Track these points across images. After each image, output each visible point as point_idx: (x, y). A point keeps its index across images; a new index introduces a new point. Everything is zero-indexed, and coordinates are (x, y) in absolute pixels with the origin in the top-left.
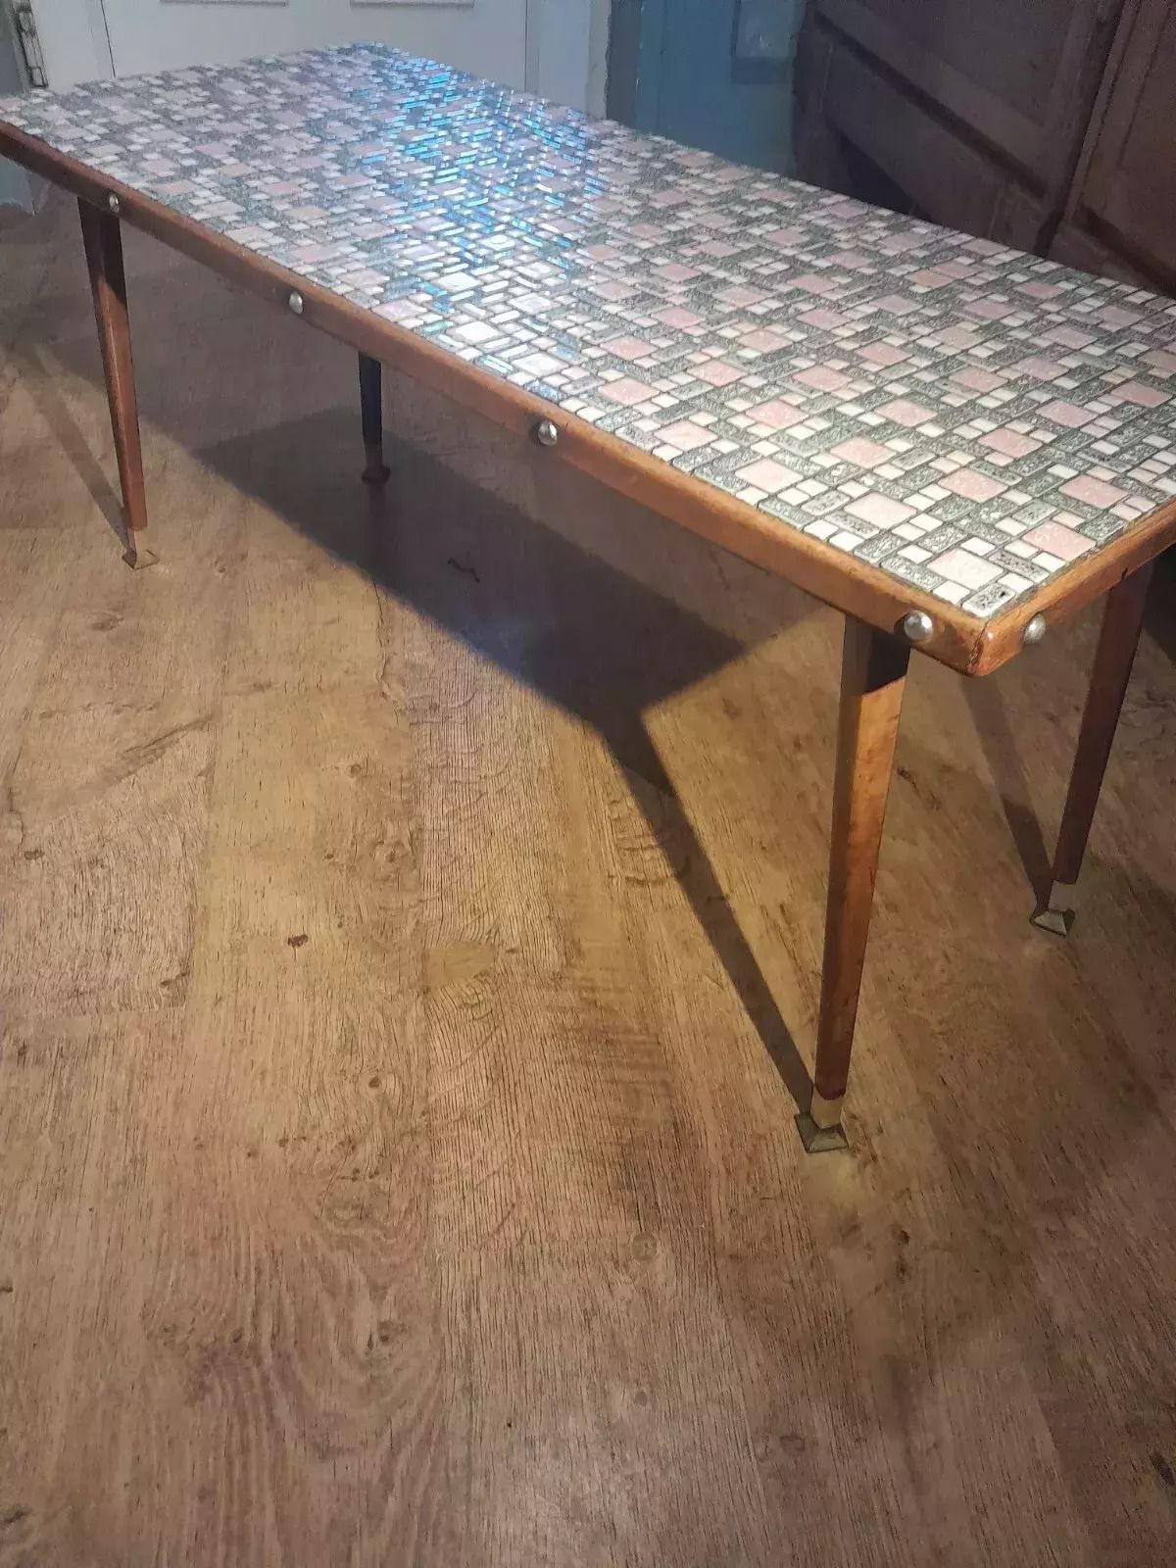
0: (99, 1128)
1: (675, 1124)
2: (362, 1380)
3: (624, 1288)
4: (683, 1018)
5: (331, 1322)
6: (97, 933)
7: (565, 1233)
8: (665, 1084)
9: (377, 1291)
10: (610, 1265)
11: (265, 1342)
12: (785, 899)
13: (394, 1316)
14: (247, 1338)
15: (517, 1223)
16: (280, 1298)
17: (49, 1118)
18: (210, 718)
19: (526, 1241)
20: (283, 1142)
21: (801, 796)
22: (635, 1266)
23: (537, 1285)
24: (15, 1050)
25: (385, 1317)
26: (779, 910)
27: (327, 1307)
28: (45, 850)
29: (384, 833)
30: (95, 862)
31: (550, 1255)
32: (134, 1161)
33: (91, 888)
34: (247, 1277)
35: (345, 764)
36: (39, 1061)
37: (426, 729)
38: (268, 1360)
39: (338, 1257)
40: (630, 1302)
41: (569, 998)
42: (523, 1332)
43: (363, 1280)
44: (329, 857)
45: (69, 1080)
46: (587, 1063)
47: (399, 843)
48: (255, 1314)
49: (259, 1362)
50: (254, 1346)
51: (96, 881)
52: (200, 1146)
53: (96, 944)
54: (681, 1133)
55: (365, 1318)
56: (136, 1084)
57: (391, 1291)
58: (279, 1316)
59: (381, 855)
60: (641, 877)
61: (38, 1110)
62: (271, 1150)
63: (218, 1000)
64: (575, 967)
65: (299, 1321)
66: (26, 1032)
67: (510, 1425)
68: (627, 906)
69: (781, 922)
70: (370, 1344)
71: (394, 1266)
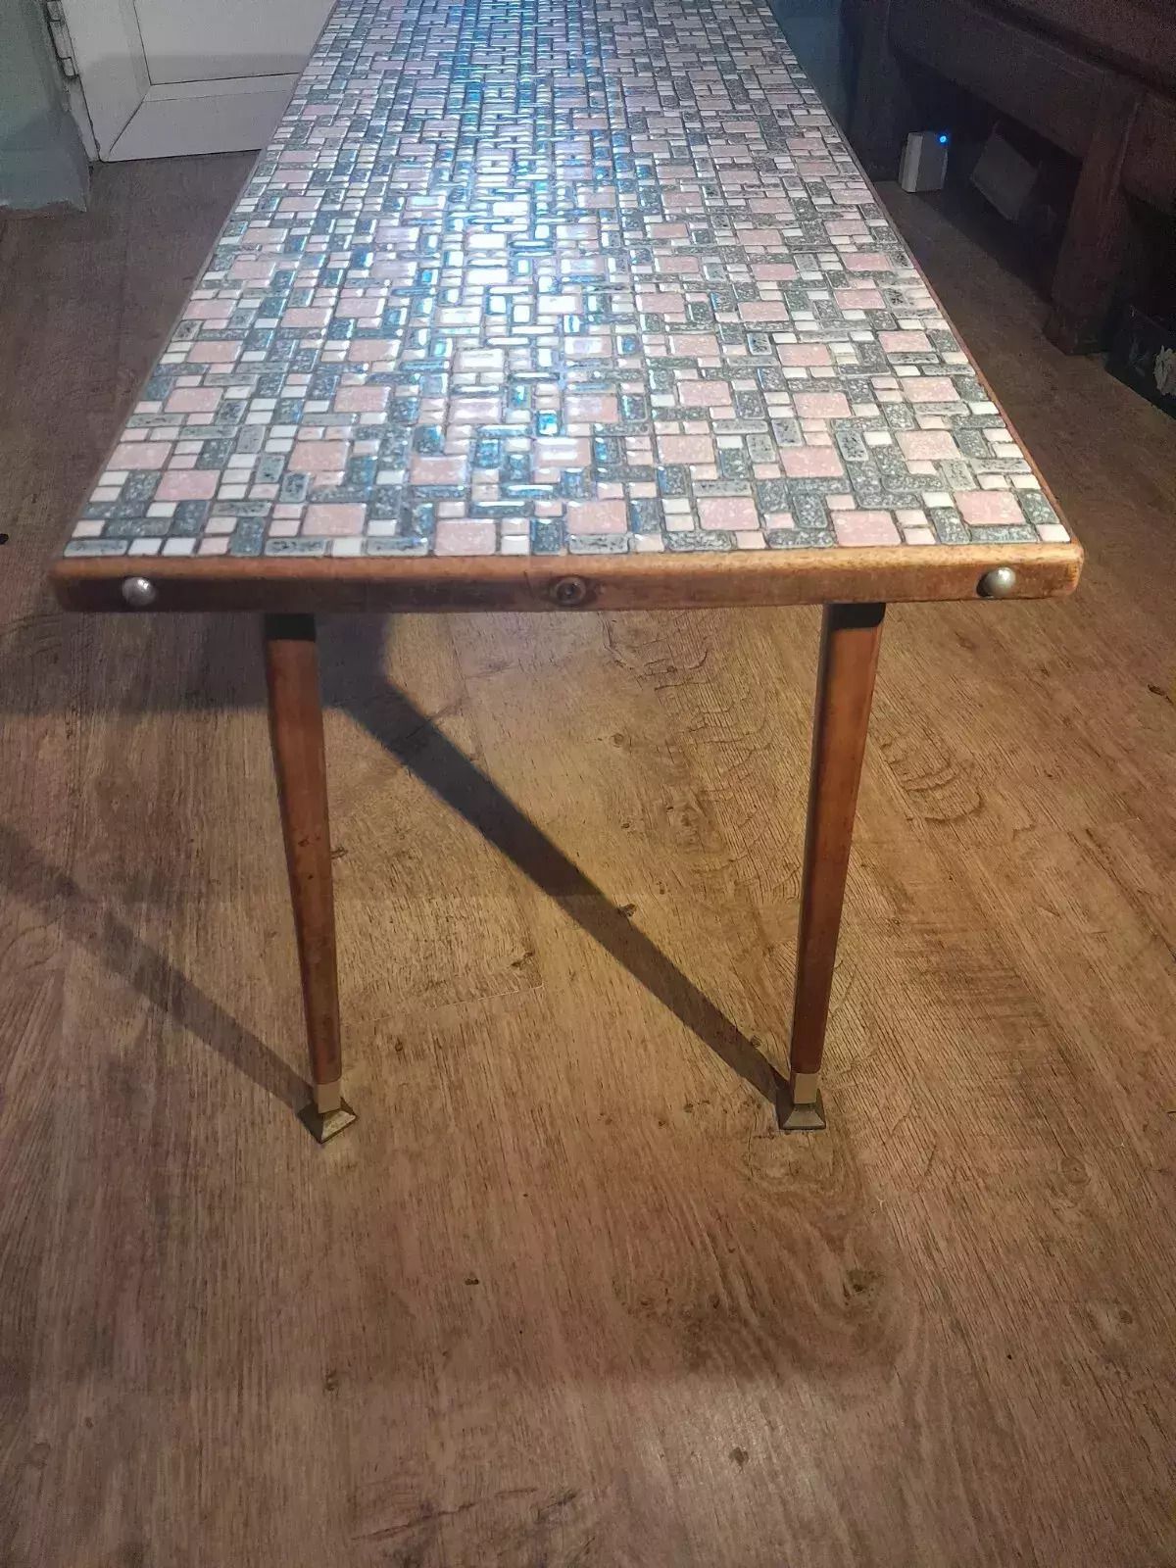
0: (504, 1115)
1: (1060, 1051)
2: (851, 1330)
3: (1070, 1215)
4: (1032, 950)
5: (800, 1277)
6: (431, 923)
7: (994, 1168)
8: (1039, 1016)
9: (836, 1244)
10: (1048, 1192)
11: (744, 1303)
12: (1086, 822)
13: (859, 1266)
14: (725, 1301)
15: (943, 1162)
16: (742, 1261)
17: (450, 1109)
18: (460, 702)
19: (959, 1178)
20: (688, 1107)
21: (1066, 721)
22: (1071, 1188)
23: (985, 1219)
24: (392, 1047)
25: (851, 1267)
26: (1086, 835)
27: (791, 1263)
28: (346, 845)
29: (670, 799)
30: (400, 854)
31: (987, 1188)
32: (548, 1141)
33: (408, 880)
34: (702, 1242)
35: (606, 734)
36: (420, 1055)
37: (672, 692)
38: (754, 1320)
39: (783, 1214)
40: (1080, 1225)
41: (916, 942)
42: (989, 1266)
43: (817, 1233)
44: (626, 826)
45: (457, 1071)
46: (955, 1003)
47: (688, 807)
48: (724, 1276)
49: (746, 1323)
50: (735, 1309)
51: (410, 873)
52: (609, 1122)
53: (433, 934)
54: (1069, 1061)
55: (833, 1270)
56: (524, 1067)
57: (847, 1241)
58: (747, 1277)
59: (674, 819)
60: (940, 817)
61: (437, 1105)
62: (679, 1116)
63: (573, 976)
64: (908, 911)
65: (770, 1280)
66: (397, 1027)
67: (1010, 1357)
68: (935, 846)
69: (1091, 845)
70: (846, 1294)
71: (841, 1217)
